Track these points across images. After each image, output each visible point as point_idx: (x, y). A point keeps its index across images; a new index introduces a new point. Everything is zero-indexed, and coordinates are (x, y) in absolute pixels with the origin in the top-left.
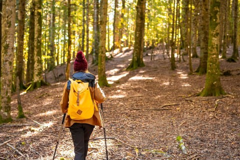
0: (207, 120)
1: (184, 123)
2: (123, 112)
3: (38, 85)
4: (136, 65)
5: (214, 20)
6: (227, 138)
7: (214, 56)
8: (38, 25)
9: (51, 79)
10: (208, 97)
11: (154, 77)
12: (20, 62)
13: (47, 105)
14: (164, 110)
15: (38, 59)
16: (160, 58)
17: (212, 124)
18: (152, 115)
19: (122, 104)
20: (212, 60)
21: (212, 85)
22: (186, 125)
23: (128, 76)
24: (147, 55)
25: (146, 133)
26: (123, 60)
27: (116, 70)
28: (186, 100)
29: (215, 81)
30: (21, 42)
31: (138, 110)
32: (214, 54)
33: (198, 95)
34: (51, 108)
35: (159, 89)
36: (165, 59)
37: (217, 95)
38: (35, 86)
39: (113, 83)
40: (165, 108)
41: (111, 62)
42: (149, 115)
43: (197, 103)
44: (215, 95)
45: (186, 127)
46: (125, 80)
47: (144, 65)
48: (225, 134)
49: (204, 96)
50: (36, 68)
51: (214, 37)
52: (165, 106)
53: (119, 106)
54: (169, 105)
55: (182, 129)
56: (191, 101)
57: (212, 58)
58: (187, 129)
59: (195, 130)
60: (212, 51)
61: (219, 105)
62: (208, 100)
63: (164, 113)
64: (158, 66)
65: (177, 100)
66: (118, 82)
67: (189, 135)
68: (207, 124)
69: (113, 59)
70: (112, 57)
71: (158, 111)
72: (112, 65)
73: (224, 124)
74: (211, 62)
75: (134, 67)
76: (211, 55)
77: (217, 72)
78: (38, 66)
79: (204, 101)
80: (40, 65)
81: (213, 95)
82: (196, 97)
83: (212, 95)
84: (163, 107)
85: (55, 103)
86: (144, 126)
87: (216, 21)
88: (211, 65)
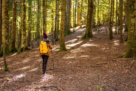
0: (123, 74)
1: (107, 77)
2: (70, 68)
3: (24, 50)
4: (88, 36)
5: (133, 7)
6: (133, 88)
7: (132, 31)
8: (24, 12)
9: (36, 45)
10: (127, 59)
11: (97, 44)
12: (14, 35)
13: (25, 63)
14: (97, 67)
15: (24, 33)
16: (104, 32)
17: (125, 77)
18: (88, 70)
19: (71, 62)
20: (131, 33)
21: (131, 50)
22: (108, 78)
23: (81, 44)
24: (96, 30)
25: (80, 83)
26: (80, 33)
27: (75, 40)
28: (113, 60)
29: (133, 48)
30: (14, 22)
31: (80, 67)
32: (132, 30)
33: (122, 57)
34: (27, 65)
35: (98, 53)
36: (107, 32)
37: (134, 57)
38: (22, 50)
39: (70, 48)
40: (97, 66)
41: (73, 35)
42: (86, 70)
43: (119, 62)
44: (133, 57)
45: (107, 79)
46: (78, 46)
47: (93, 37)
48: (132, 85)
49: (125, 58)
50: (22, 39)
51: (133, 18)
52: (98, 64)
53: (69, 64)
54: (101, 64)
55: (105, 81)
56: (116, 61)
57: (131, 32)
58: (108, 80)
59: (112, 82)
60: (131, 28)
61: (134, 64)
62: (127, 60)
63: (96, 69)
64: (102, 37)
65: (107, 60)
66: (73, 48)
67: (108, 85)
68: (122, 78)
69: (74, 32)
70: (74, 31)
71: (93, 68)
72: (74, 36)
73: (133, 78)
74: (130, 35)
75: (86, 38)
76: (130, 30)
77: (134, 41)
78: (24, 37)
79: (124, 61)
80: (25, 37)
81: (132, 57)
82: (120, 58)
83: (130, 57)
84: (96, 65)
85: (30, 61)
86: (80, 78)
87: (134, 7)
88: (130, 37)
